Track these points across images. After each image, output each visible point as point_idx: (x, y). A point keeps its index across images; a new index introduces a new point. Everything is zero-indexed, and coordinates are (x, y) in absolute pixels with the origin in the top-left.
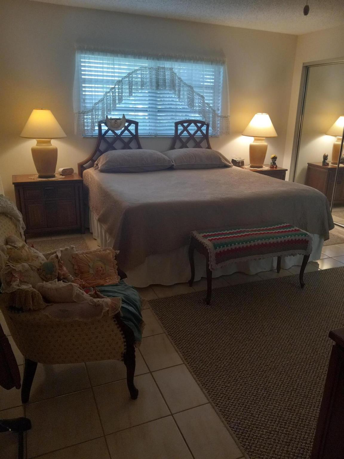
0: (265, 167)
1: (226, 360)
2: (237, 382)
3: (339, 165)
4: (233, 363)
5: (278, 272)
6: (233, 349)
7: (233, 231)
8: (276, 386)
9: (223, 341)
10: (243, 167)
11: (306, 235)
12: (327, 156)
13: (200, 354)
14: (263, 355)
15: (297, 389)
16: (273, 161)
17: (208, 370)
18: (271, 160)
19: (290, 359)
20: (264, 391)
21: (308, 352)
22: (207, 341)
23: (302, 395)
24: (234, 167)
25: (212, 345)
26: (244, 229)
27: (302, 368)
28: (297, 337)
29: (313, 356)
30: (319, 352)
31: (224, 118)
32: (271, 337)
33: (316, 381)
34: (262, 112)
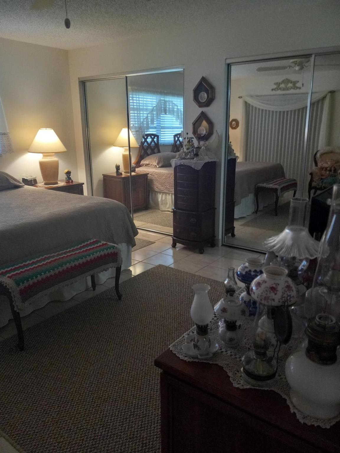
0: (60, 182)
1: (53, 410)
2: (70, 431)
3: (131, 174)
4: (62, 410)
5: (94, 289)
6: (60, 393)
7: (36, 260)
8: (113, 418)
9: (46, 388)
10: (36, 185)
11: (113, 247)
12: (119, 166)
13: (21, 415)
14: (94, 387)
15: (134, 412)
16: (67, 176)
17: (34, 431)
18: (65, 175)
19: (122, 381)
20: (102, 429)
21: (138, 366)
22: (27, 396)
23: (140, 417)
24: (26, 187)
25: (34, 399)
26: (49, 255)
27: (135, 386)
28: (124, 354)
29: (143, 370)
30: (147, 363)
31: (3, 135)
32: (98, 364)
33: (151, 395)
34: (46, 127)
